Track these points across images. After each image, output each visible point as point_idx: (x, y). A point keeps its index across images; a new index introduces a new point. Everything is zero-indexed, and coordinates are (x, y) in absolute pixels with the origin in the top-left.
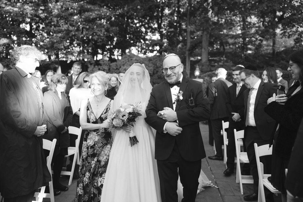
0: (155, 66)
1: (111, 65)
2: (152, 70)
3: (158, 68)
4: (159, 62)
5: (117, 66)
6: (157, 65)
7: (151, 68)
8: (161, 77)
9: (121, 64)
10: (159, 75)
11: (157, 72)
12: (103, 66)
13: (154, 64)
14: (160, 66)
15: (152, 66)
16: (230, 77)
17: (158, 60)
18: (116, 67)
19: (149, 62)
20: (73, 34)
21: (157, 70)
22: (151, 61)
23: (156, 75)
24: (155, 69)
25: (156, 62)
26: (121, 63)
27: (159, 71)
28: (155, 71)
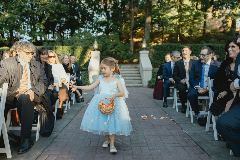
0: (104, 44)
1: (64, 42)
2: (102, 47)
3: (107, 45)
4: (107, 40)
5: (70, 42)
6: (106, 41)
7: (101, 45)
8: (109, 53)
9: (73, 41)
10: (108, 51)
11: (106, 48)
12: (57, 42)
13: (103, 42)
14: (108, 43)
15: (101, 43)
16: (171, 49)
17: (107, 38)
18: (68, 43)
19: (99, 39)
20: (26, 10)
21: (106, 47)
22: (100, 39)
23: (105, 52)
24: (104, 46)
25: (105, 39)
26: (74, 39)
27: (107, 48)
28: (104, 48)
